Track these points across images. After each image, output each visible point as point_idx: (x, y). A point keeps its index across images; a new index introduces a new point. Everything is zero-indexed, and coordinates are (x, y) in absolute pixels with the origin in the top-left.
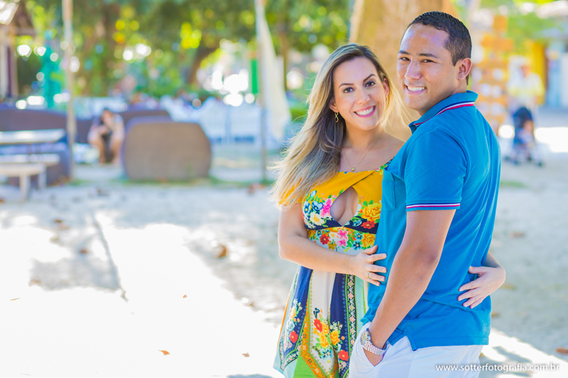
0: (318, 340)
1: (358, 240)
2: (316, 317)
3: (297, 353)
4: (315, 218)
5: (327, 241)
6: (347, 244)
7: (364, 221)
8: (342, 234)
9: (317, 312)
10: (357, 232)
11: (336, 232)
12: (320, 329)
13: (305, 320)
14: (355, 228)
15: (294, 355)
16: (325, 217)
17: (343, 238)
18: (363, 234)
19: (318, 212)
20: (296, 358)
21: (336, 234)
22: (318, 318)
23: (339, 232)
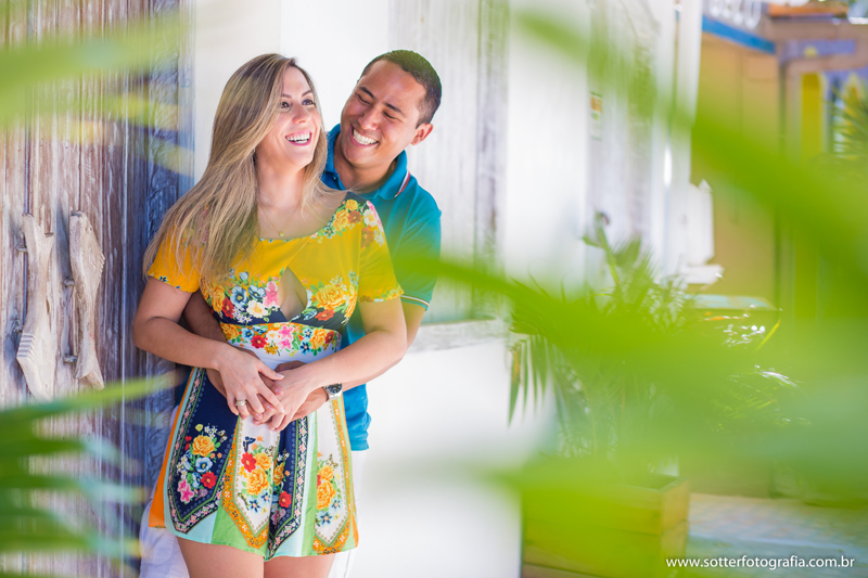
0: (244, 484)
1: (306, 340)
2: (246, 450)
3: (217, 503)
4: (256, 308)
5: (263, 343)
6: (292, 346)
7: (320, 310)
8: (285, 332)
9: (248, 443)
10: (307, 327)
11: (276, 329)
12: (250, 468)
13: (230, 455)
14: (306, 323)
15: (212, 506)
16: (270, 307)
17: (287, 337)
18: (314, 330)
19: (260, 300)
20: (214, 510)
21: (276, 333)
22: (250, 451)
23: (282, 329)
